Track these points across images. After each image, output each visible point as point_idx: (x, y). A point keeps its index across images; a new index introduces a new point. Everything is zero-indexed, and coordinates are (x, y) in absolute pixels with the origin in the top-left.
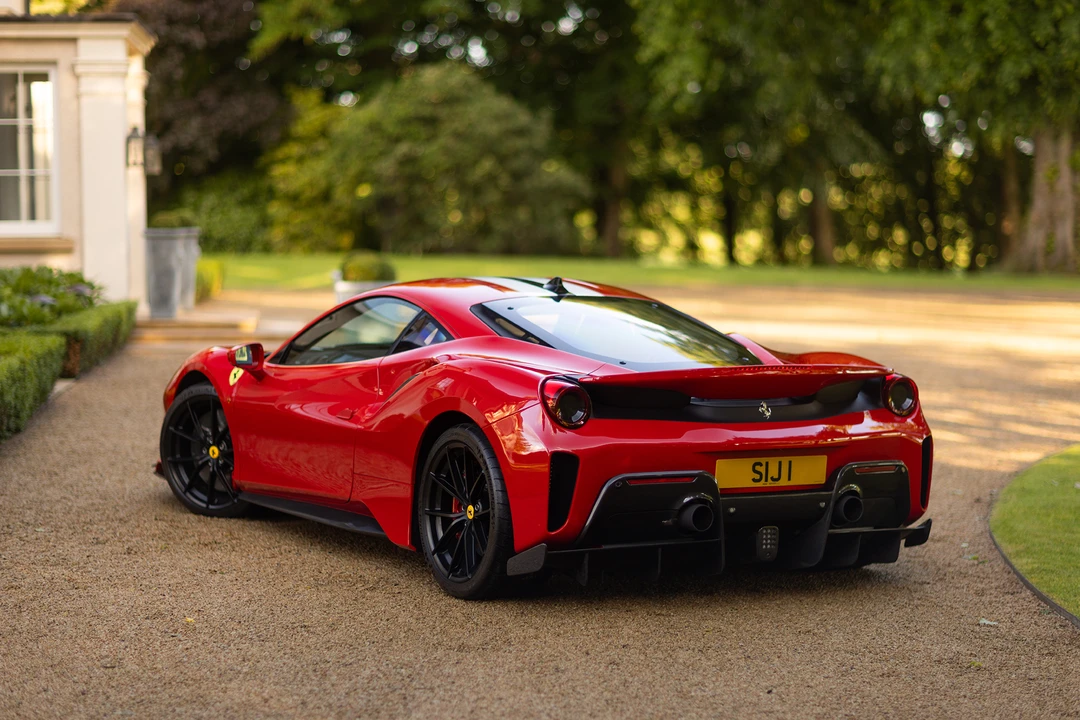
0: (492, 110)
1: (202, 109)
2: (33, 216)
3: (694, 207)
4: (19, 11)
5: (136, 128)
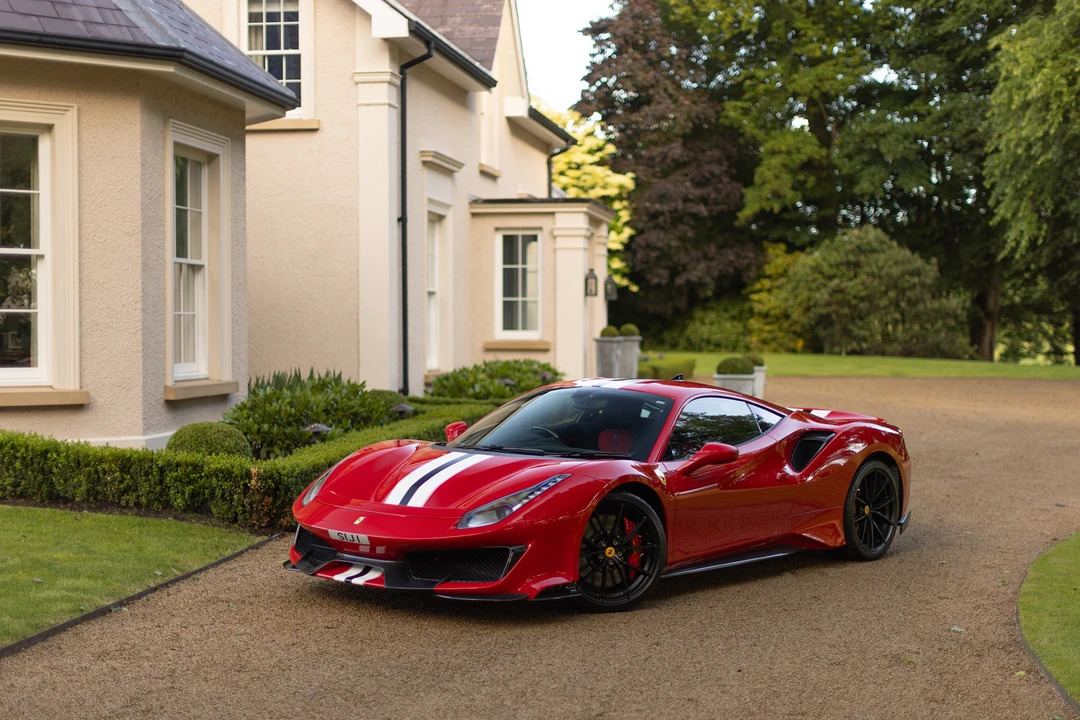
0: (896, 258)
1: (707, 258)
2: (524, 328)
3: (1058, 325)
4: (544, 195)
5: (592, 270)
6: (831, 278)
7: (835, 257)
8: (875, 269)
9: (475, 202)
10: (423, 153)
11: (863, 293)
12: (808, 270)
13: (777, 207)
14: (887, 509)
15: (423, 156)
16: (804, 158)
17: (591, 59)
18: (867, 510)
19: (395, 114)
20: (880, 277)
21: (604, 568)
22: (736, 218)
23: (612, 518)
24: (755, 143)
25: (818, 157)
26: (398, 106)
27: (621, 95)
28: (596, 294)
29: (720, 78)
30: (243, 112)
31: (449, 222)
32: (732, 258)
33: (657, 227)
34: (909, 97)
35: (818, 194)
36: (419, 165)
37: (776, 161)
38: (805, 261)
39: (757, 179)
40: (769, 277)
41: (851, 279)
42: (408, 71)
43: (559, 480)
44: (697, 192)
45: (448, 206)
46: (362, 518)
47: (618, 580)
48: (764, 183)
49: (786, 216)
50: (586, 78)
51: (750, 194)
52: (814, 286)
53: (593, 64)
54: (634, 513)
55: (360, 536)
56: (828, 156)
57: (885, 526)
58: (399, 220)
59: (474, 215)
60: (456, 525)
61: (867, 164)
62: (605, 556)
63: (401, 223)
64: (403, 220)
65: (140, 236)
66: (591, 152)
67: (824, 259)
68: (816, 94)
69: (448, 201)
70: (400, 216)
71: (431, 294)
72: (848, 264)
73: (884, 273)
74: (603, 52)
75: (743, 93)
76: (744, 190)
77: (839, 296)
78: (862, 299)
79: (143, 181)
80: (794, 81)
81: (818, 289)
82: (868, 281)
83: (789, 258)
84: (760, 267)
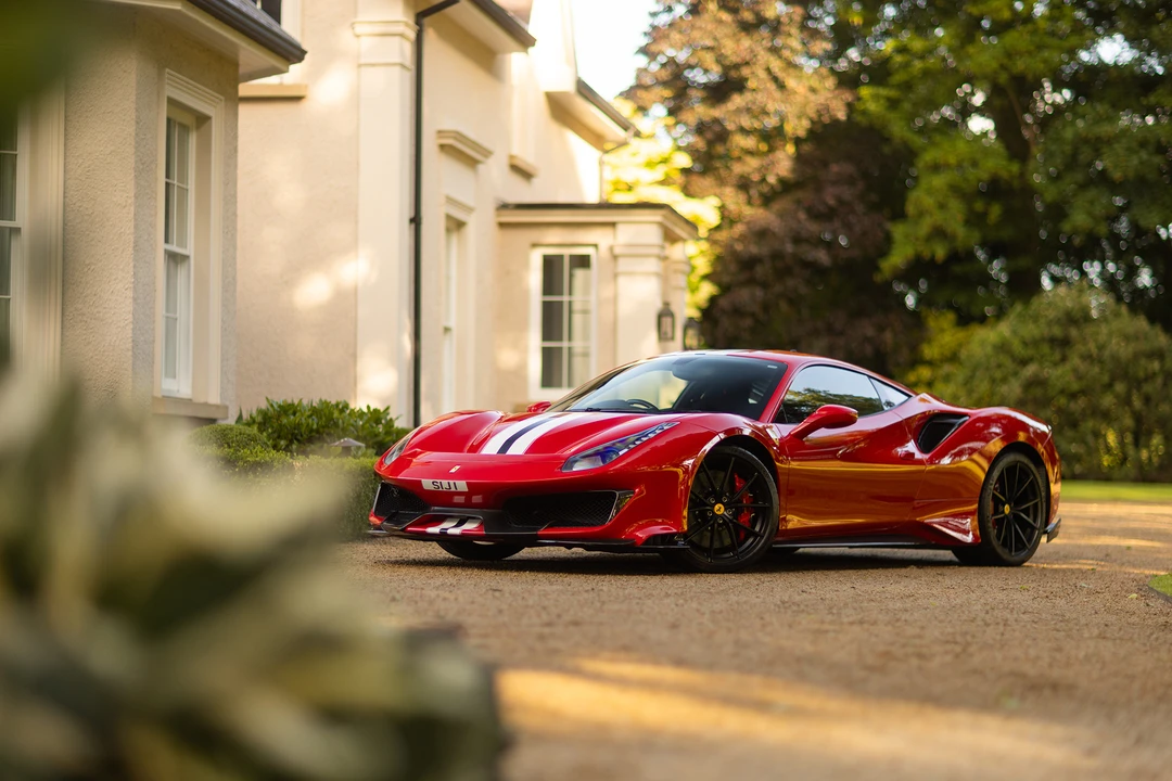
2: (570, 385)
5: (666, 304)
6: (1024, 362)
7: (1031, 330)
8: (1094, 351)
9: (504, 207)
10: (440, 133)
11: (1075, 386)
12: (989, 350)
13: (940, 252)
14: (1031, 511)
15: (440, 137)
16: (985, 176)
17: (650, 20)
18: (1007, 509)
19: (409, 77)
20: (1101, 362)
21: (712, 526)
22: (877, 269)
23: (721, 475)
24: (909, 155)
25: (1004, 174)
26: (413, 68)
27: (698, 76)
28: (672, 338)
29: (853, 54)
30: (236, 65)
31: (471, 230)
32: (870, 332)
33: (751, 282)
34: (1149, 83)
35: (1007, 234)
36: (436, 149)
37: (939, 181)
38: (984, 339)
39: (910, 209)
40: (930, 363)
41: (1055, 364)
42: (426, 21)
43: (666, 428)
44: (813, 227)
45: (469, 210)
46: (458, 467)
47: (727, 541)
48: (921, 214)
49: (957, 269)
50: (644, 51)
51: (898, 231)
52: (998, 374)
53: (655, 28)
54: (745, 468)
55: (457, 482)
56: (1022, 175)
57: (1029, 530)
58: (412, 221)
59: (502, 225)
60: (561, 468)
61: (1083, 187)
62: (714, 513)
63: (413, 226)
64: (416, 220)
65: (132, 208)
66: (650, 165)
67: (1014, 332)
68: (1003, 78)
69: (470, 202)
70: (413, 215)
71: (447, 330)
72: (1053, 341)
73: (1107, 353)
74: (670, 9)
75: (889, 74)
76: (890, 226)
77: (1038, 392)
78: (1073, 396)
79: (137, 142)
80: (969, 57)
81: (1004, 380)
82: (1083, 367)
83: (961, 335)
84: (914, 348)
